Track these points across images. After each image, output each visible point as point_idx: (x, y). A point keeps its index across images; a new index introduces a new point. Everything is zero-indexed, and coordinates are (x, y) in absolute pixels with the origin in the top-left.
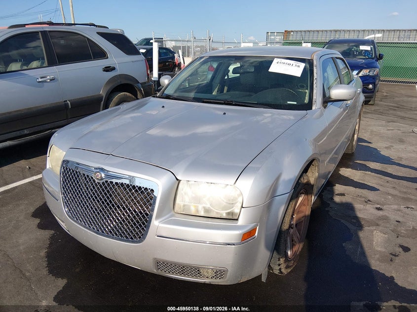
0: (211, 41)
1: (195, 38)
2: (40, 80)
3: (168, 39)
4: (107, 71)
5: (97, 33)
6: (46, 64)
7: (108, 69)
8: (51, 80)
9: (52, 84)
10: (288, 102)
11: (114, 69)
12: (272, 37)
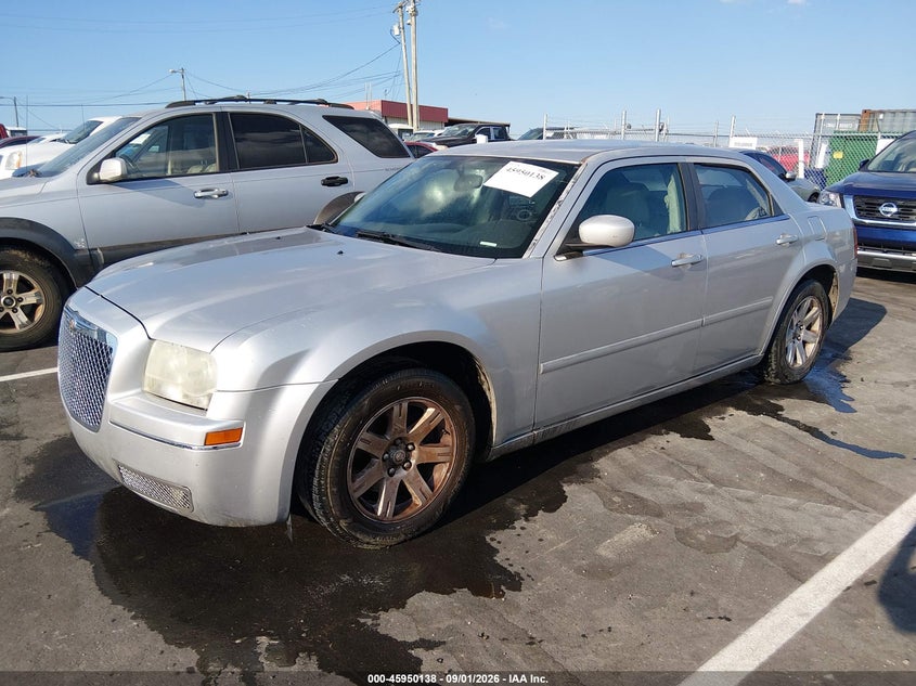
0: (664, 132)
1: (630, 127)
2: (199, 194)
3: (586, 129)
4: (329, 185)
5: (324, 117)
6: (214, 167)
7: (331, 182)
8: (220, 196)
9: (223, 202)
10: (482, 243)
11: (345, 181)
12: (830, 125)
